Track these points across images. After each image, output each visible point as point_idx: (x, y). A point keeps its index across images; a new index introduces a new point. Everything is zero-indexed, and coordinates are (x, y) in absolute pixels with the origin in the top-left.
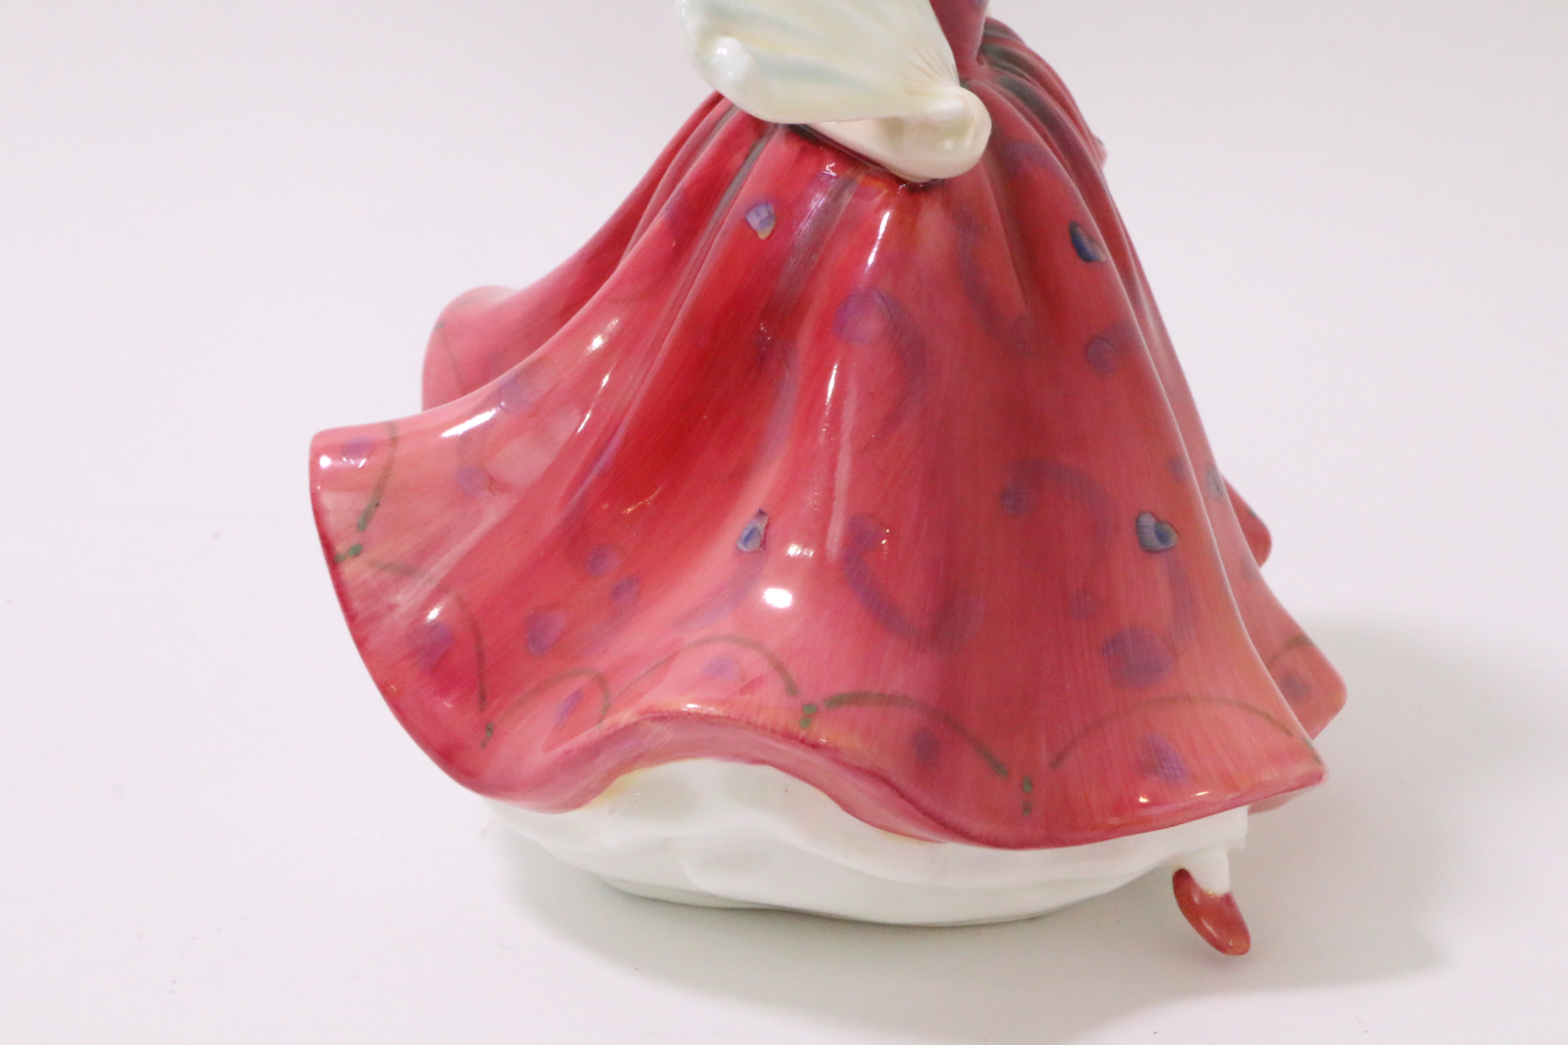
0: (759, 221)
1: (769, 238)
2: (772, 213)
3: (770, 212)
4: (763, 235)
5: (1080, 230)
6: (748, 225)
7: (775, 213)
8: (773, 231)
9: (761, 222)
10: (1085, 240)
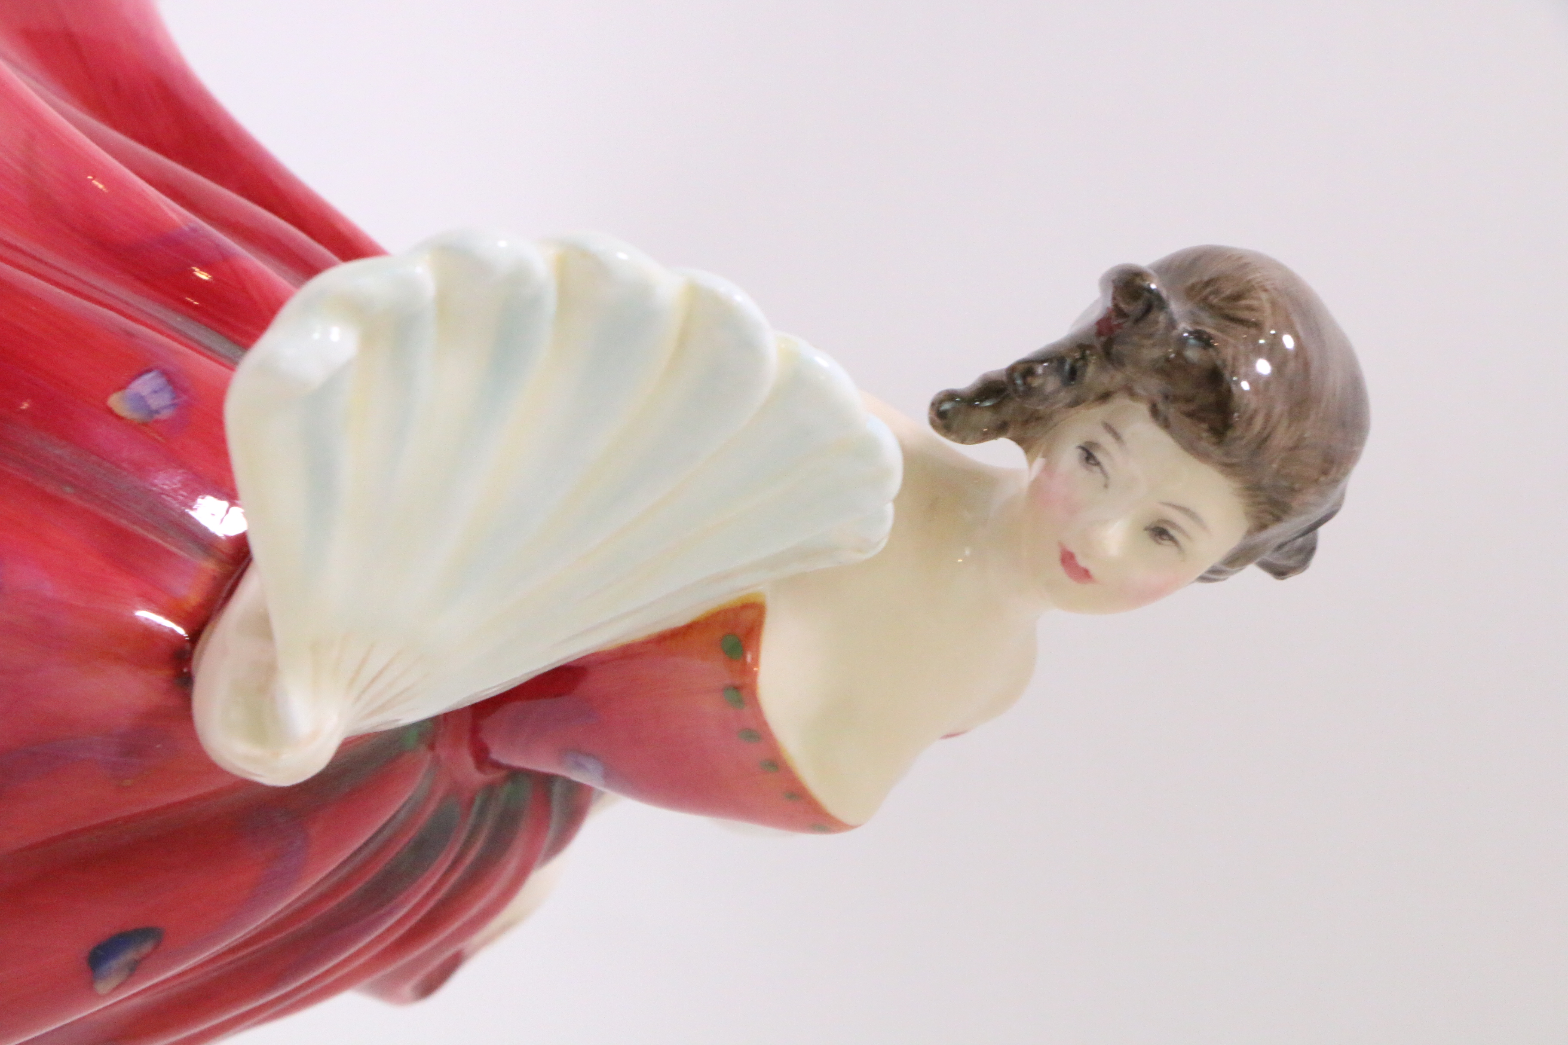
0: (143, 394)
1: (110, 411)
2: (157, 417)
3: (157, 412)
4: (117, 402)
5: (147, 947)
6: (141, 374)
7: (157, 421)
8: (119, 418)
9: (141, 398)
10: (129, 955)
